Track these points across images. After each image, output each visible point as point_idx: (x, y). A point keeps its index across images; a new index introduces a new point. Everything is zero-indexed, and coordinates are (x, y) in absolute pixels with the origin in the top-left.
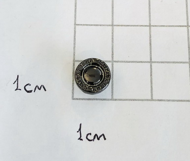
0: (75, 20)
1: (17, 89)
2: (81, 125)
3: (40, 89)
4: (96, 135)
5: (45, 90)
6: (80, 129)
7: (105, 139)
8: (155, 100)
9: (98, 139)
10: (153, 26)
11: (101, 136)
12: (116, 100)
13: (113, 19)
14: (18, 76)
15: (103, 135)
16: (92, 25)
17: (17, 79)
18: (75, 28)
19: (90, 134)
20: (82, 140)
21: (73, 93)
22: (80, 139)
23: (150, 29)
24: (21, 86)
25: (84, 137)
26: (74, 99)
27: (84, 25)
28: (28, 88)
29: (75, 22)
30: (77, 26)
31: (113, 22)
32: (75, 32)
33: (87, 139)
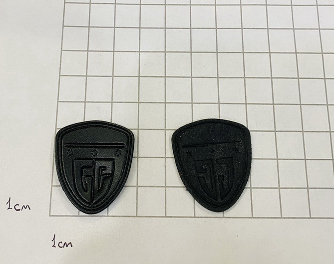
1: (9, 208)
2: (55, 235)
3: (26, 208)
4: (65, 243)
5: (30, 209)
6: (54, 239)
7: (72, 246)
8: (110, 216)
9: (67, 246)
11: (69, 244)
12: (81, 216)
14: (10, 198)
17: (9, 201)
19: (61, 242)
20: (55, 247)
21: (50, 211)
24: (12, 206)
25: (56, 245)
26: (50, 216)
28: (17, 207)
33: (59, 246)
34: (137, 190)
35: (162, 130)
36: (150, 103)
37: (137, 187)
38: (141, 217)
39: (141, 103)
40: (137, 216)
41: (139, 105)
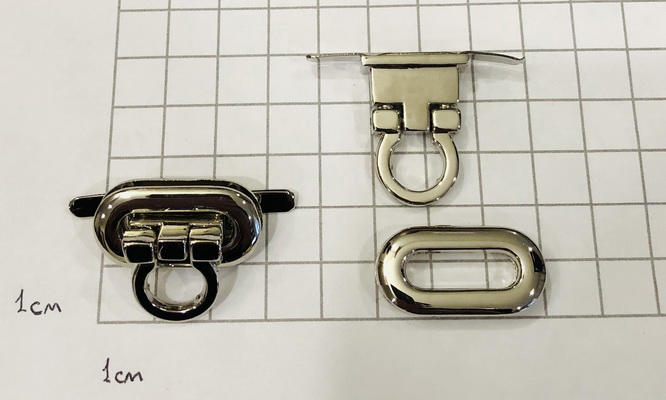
1: (20, 310)
2: (108, 360)
3: (52, 309)
4: (129, 374)
5: (60, 310)
6: (107, 367)
7: (141, 379)
8: (215, 321)
9: (132, 380)
12: (160, 322)
14: (22, 291)
15: (139, 374)
17: (21, 296)
19: (121, 373)
21: (99, 314)
22: (107, 380)
25: (112, 377)
26: (99, 322)
28: (36, 308)
33: (116, 379)
34: (266, 270)
35: (313, 154)
36: (290, 104)
37: (267, 264)
38: (275, 320)
41: (268, 108)
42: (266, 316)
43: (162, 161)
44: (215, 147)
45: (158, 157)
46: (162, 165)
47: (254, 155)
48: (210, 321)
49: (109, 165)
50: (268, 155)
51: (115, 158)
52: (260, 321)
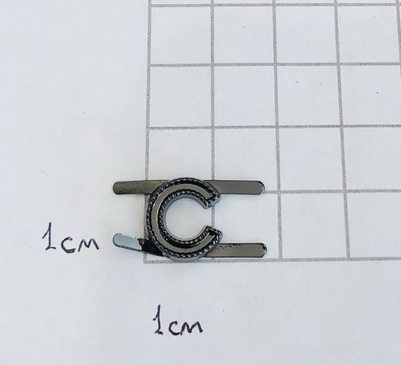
0: (148, 119)
1: (49, 248)
2: (159, 307)
3: (88, 247)
4: (186, 324)
5: (98, 248)
6: (158, 315)
7: (201, 331)
8: (287, 260)
9: (190, 331)
10: (283, 127)
11: (193, 326)
13: (213, 116)
14: (50, 224)
16: (177, 128)
17: (49, 229)
18: (147, 135)
19: (176, 323)
20: (161, 333)
23: (277, 132)
24: (56, 243)
25: (165, 328)
26: (146, 262)
27: (163, 128)
28: (68, 245)
29: (148, 124)
30: (150, 131)
31: (213, 121)
32: (148, 141)
33: (171, 331)
34: (345, 200)
35: (393, 64)
36: (361, 5)
37: (345, 192)
38: (360, 259)
39: (341, 5)
40: (349, 258)
41: (336, 10)
42: (348, 255)
43: (213, 70)
44: (275, 54)
45: (207, 65)
46: (212, 75)
47: (322, 64)
48: (281, 259)
49: (149, 74)
50: (338, 64)
51: (156, 65)
52: (342, 259)
